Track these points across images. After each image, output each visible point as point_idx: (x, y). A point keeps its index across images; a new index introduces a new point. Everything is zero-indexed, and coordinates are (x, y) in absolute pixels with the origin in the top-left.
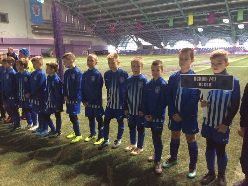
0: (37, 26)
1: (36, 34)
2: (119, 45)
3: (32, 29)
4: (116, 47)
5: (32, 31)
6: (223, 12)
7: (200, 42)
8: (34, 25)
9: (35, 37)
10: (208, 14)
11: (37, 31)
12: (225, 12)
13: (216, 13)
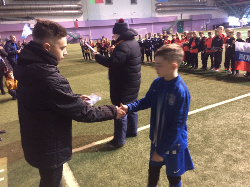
0: (160, 4)
1: (159, 12)
2: (244, 16)
3: (156, 8)
4: (240, 18)
5: (156, 9)
8: (158, 4)
9: (158, 15)
11: (160, 9)
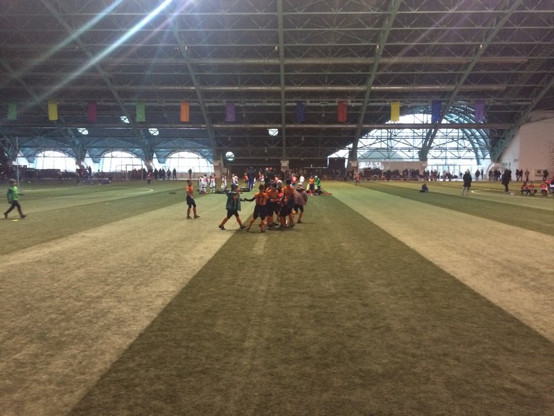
6: (112, 104)
7: (87, 155)
10: (85, 104)
12: (116, 104)
13: (98, 104)
